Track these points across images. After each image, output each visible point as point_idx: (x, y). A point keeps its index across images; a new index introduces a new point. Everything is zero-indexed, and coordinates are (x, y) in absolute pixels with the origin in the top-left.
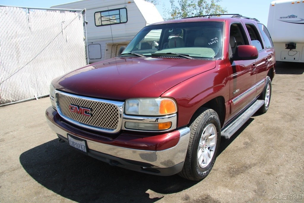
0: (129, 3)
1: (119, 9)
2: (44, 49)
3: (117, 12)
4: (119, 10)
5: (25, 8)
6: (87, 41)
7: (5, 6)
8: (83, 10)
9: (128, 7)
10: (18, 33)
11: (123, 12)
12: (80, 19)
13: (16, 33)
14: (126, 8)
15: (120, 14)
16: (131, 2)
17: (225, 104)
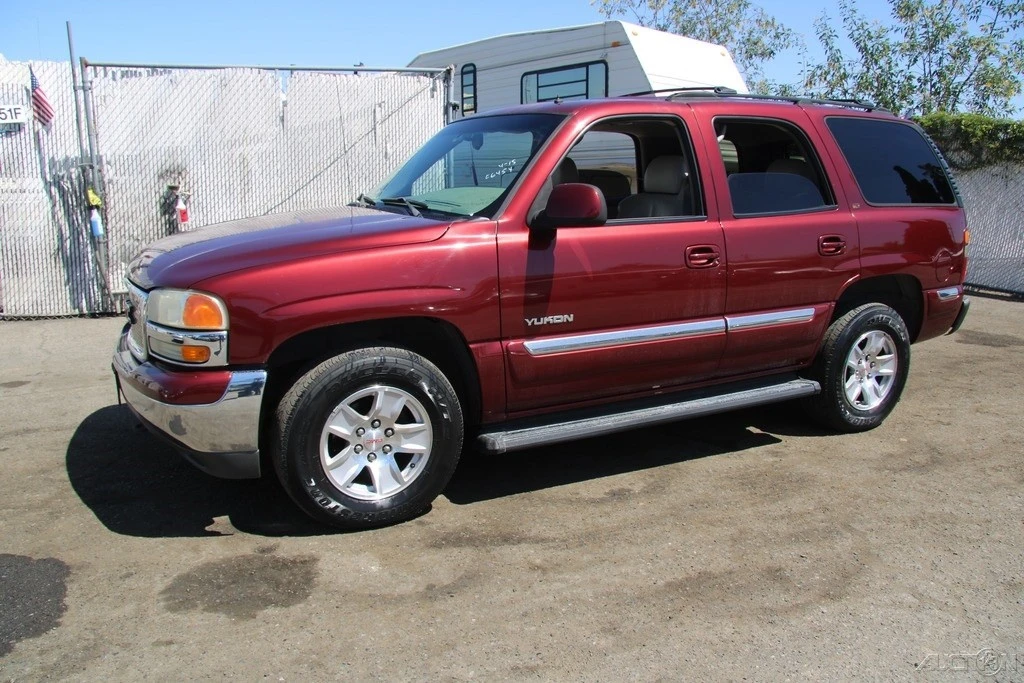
0: (616, 45)
1: (586, 65)
2: (316, 176)
3: (581, 73)
4: (585, 69)
5: (273, 69)
6: (452, 162)
7: (224, 68)
8: (445, 70)
9: (613, 57)
10: (248, 131)
11: (597, 72)
12: (433, 97)
13: (244, 131)
14: (607, 61)
15: (587, 80)
16: (622, 44)
17: (471, 346)
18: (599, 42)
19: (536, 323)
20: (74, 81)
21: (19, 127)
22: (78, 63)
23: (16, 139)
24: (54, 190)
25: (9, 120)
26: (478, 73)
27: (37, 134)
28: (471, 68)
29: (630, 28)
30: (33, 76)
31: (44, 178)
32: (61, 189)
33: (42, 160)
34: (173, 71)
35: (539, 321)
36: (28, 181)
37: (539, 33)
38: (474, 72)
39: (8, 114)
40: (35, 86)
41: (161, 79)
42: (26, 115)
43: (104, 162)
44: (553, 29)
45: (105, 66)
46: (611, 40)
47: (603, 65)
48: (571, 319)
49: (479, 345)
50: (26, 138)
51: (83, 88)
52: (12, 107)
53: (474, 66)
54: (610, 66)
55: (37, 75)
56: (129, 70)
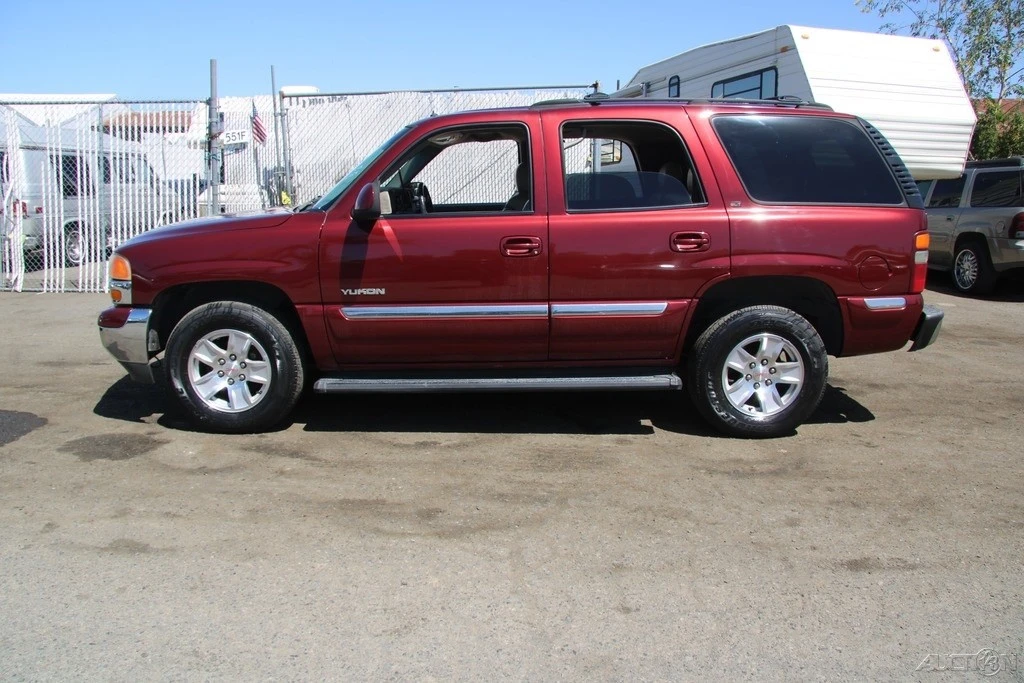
0: (784, 50)
1: (760, 72)
3: (754, 81)
4: (759, 76)
9: (783, 63)
11: (769, 76)
14: (777, 67)
15: (761, 88)
16: (789, 48)
17: (297, 307)
18: (770, 48)
19: (351, 293)
20: (275, 109)
21: (243, 146)
22: (278, 97)
23: (242, 154)
24: (265, 192)
25: (237, 141)
26: (681, 85)
27: (256, 150)
28: (675, 80)
29: (797, 31)
30: (254, 107)
31: (259, 183)
32: (269, 191)
33: (258, 169)
34: (349, 97)
35: (353, 291)
36: (247, 185)
37: (726, 43)
38: (678, 84)
39: (237, 136)
40: (255, 114)
41: (338, 105)
42: (248, 137)
43: (295, 171)
44: (737, 38)
45: (297, 96)
46: (781, 45)
47: (773, 71)
48: (383, 292)
49: (303, 306)
50: (249, 152)
51: (281, 114)
52: (240, 131)
53: (678, 77)
54: (779, 72)
55: (257, 108)
56: (315, 98)
